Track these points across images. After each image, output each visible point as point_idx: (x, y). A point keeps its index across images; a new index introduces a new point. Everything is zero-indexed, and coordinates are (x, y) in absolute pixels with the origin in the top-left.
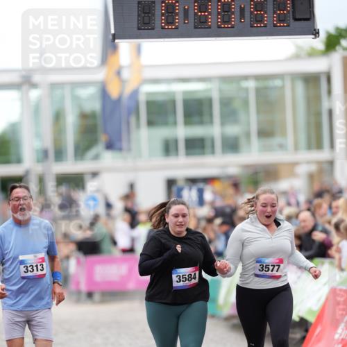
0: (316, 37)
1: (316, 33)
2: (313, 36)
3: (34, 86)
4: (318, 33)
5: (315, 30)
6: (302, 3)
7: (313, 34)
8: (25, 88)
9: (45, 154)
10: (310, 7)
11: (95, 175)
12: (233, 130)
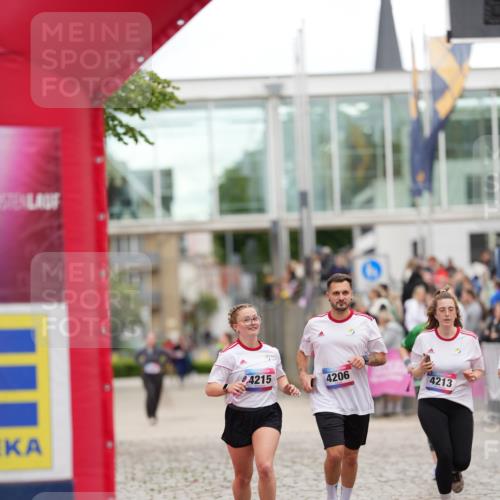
3: (285, 100)
8: (272, 103)
9: (303, 198)
11: (366, 229)
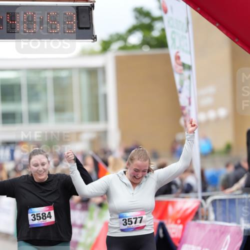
0: (94, 41)
1: (94, 38)
2: (92, 41)
4: (96, 38)
5: (93, 36)
6: (84, 17)
7: (92, 39)
10: (90, 20)
12: (36, 107)
